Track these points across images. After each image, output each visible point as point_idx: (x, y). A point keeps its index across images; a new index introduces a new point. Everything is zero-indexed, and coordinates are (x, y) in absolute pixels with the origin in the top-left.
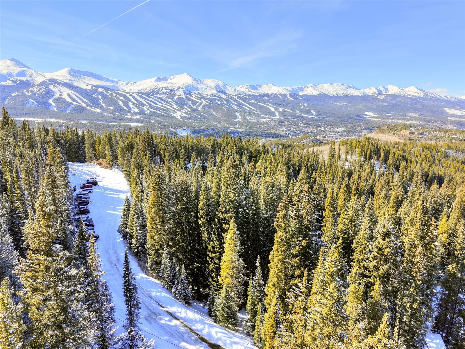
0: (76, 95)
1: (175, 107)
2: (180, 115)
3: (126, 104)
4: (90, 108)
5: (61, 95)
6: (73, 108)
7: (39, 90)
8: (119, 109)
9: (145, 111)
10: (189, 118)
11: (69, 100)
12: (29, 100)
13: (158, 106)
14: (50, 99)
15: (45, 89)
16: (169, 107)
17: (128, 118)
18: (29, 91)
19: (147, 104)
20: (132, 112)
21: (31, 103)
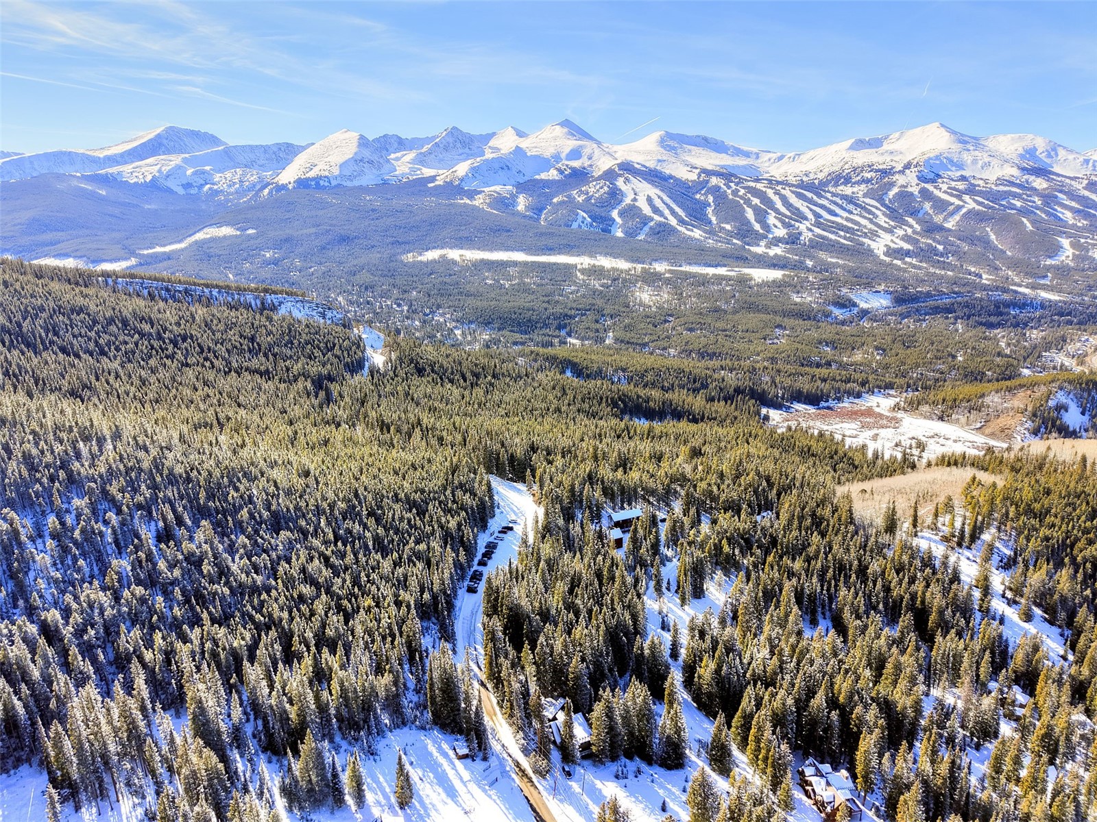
0: (662, 200)
1: (882, 220)
2: (886, 245)
3: (761, 216)
4: (681, 229)
5: (635, 200)
6: (651, 228)
7: (598, 190)
8: (745, 233)
9: (800, 234)
10: (908, 253)
11: (647, 210)
12: (578, 214)
13: (838, 220)
14: (615, 208)
15: (609, 187)
16: (863, 222)
17: (756, 255)
18: (581, 193)
19: (810, 216)
20: (771, 236)
21: (580, 220)
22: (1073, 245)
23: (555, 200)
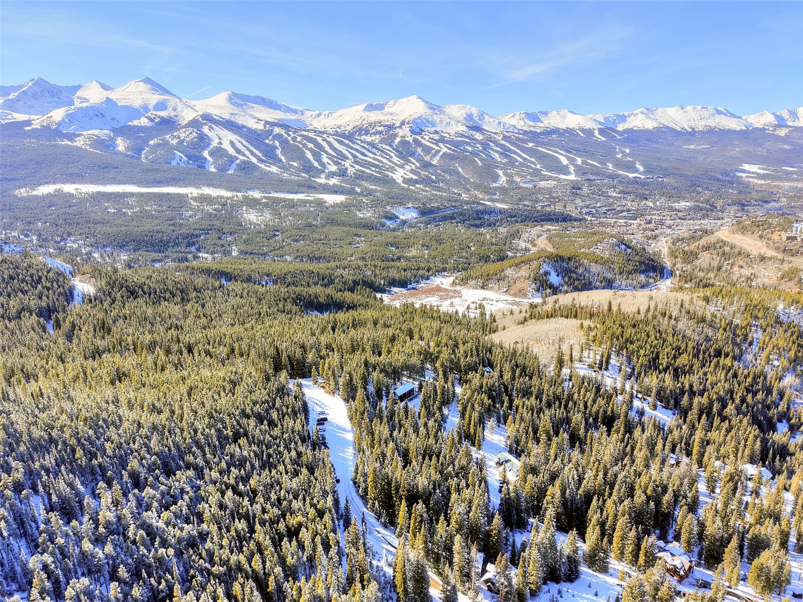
0: (241, 143)
1: (395, 159)
2: (402, 177)
3: (317, 156)
4: (262, 166)
5: (220, 143)
6: (237, 165)
7: (188, 136)
8: (308, 168)
9: (346, 169)
10: (416, 182)
11: (232, 151)
12: (175, 154)
13: (368, 159)
14: (205, 149)
15: (197, 133)
16: (385, 161)
17: (320, 185)
18: (174, 137)
19: (350, 157)
20: (327, 171)
21: (178, 159)
22: (505, 174)
23: (151, 143)
